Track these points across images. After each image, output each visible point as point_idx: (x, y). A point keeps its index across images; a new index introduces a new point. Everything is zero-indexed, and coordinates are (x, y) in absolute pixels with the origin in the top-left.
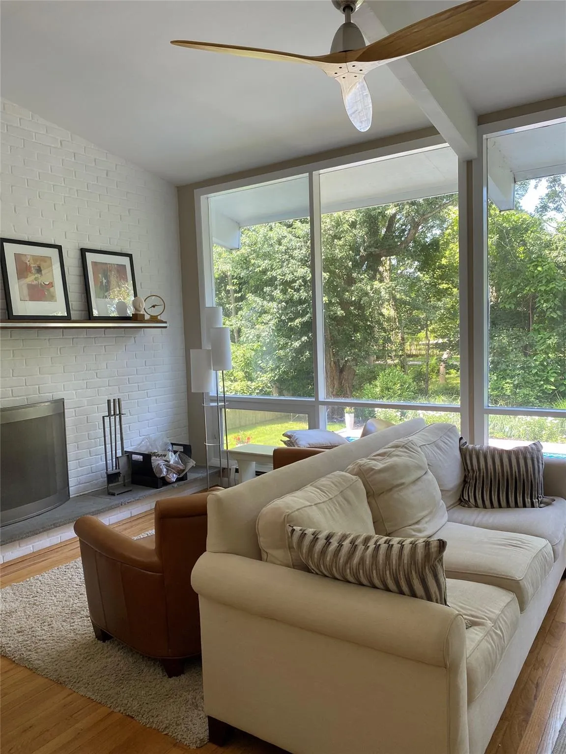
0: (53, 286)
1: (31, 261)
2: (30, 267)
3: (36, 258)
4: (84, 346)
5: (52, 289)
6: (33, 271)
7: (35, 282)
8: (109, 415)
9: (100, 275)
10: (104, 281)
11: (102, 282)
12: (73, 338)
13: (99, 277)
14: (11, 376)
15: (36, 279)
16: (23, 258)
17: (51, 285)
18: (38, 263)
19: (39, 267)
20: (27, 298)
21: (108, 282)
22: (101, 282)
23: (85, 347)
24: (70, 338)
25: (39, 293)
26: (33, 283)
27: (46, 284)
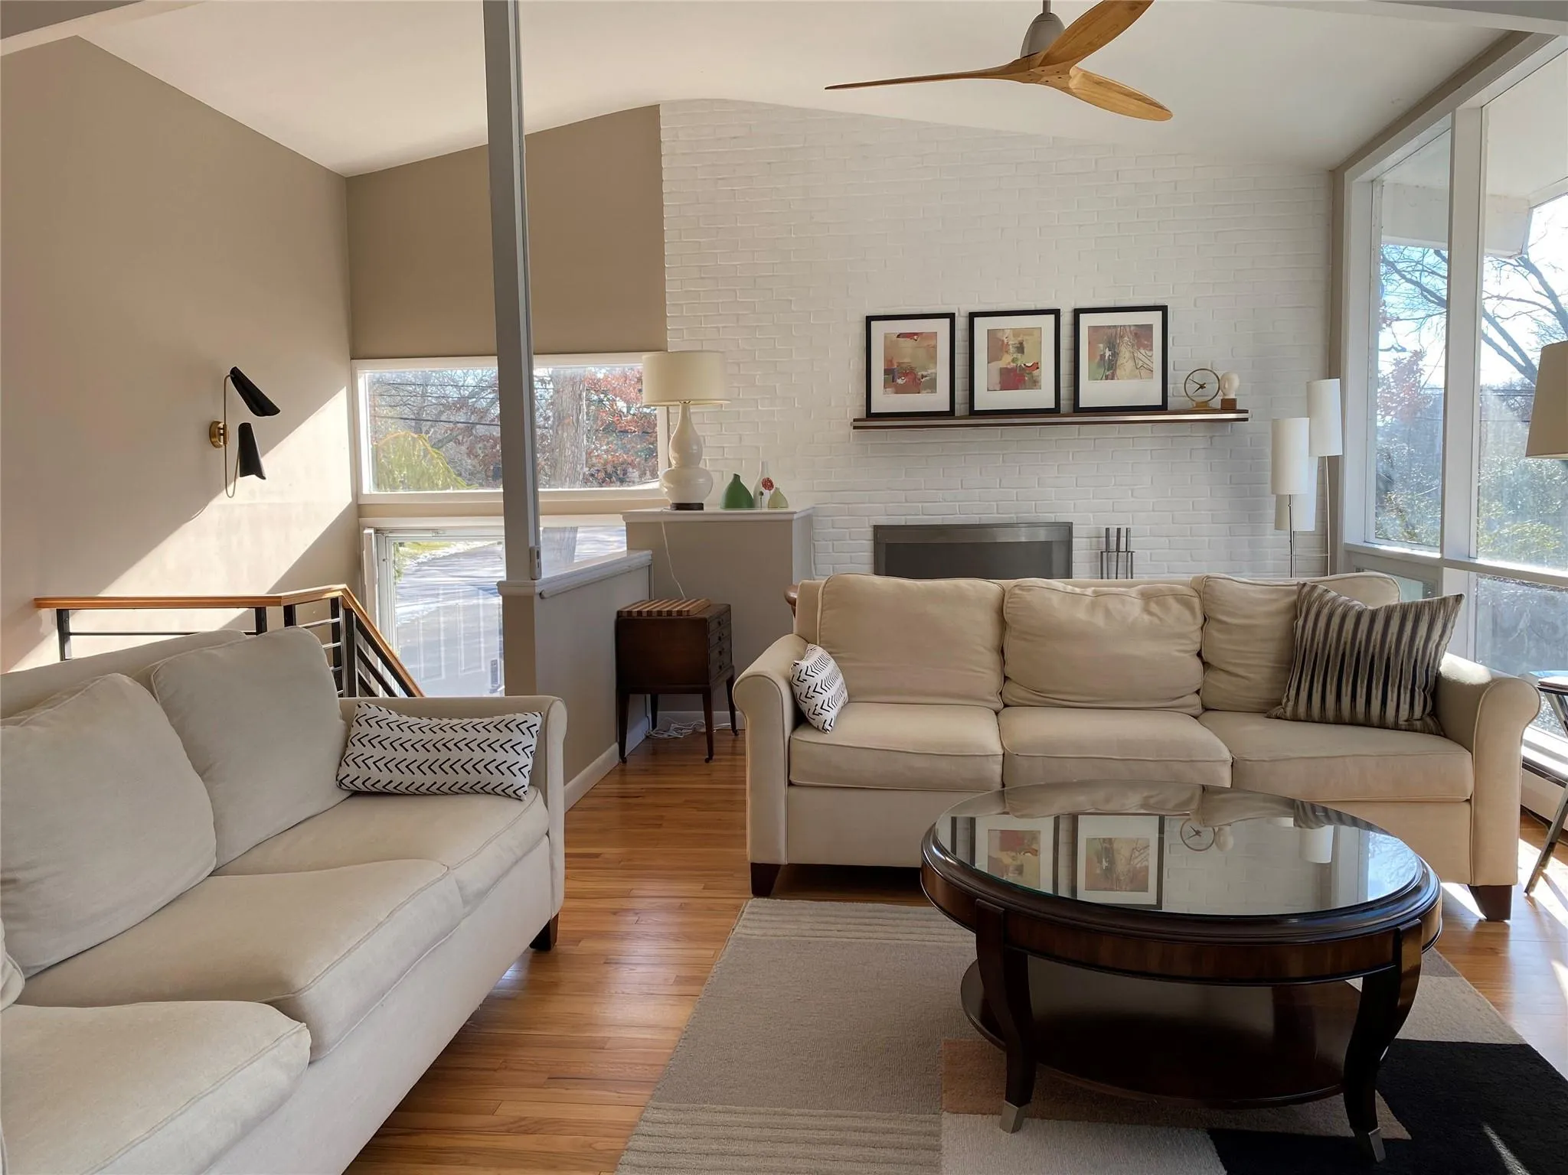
0: (1038, 368)
1: (1011, 337)
2: (1007, 344)
3: (1016, 332)
4: (1112, 449)
5: (1036, 373)
6: (1012, 349)
7: (1012, 364)
8: (1108, 551)
9: (1101, 345)
10: (1108, 353)
11: (1103, 356)
12: (1095, 439)
13: (1099, 347)
14: (998, 486)
15: (1014, 360)
16: (999, 335)
17: (1036, 366)
18: (1020, 339)
19: (1021, 344)
20: (998, 387)
21: (1115, 355)
22: (1101, 355)
23: (1113, 451)
24: (1090, 439)
25: (1014, 378)
26: (1008, 367)
27: (1027, 366)
